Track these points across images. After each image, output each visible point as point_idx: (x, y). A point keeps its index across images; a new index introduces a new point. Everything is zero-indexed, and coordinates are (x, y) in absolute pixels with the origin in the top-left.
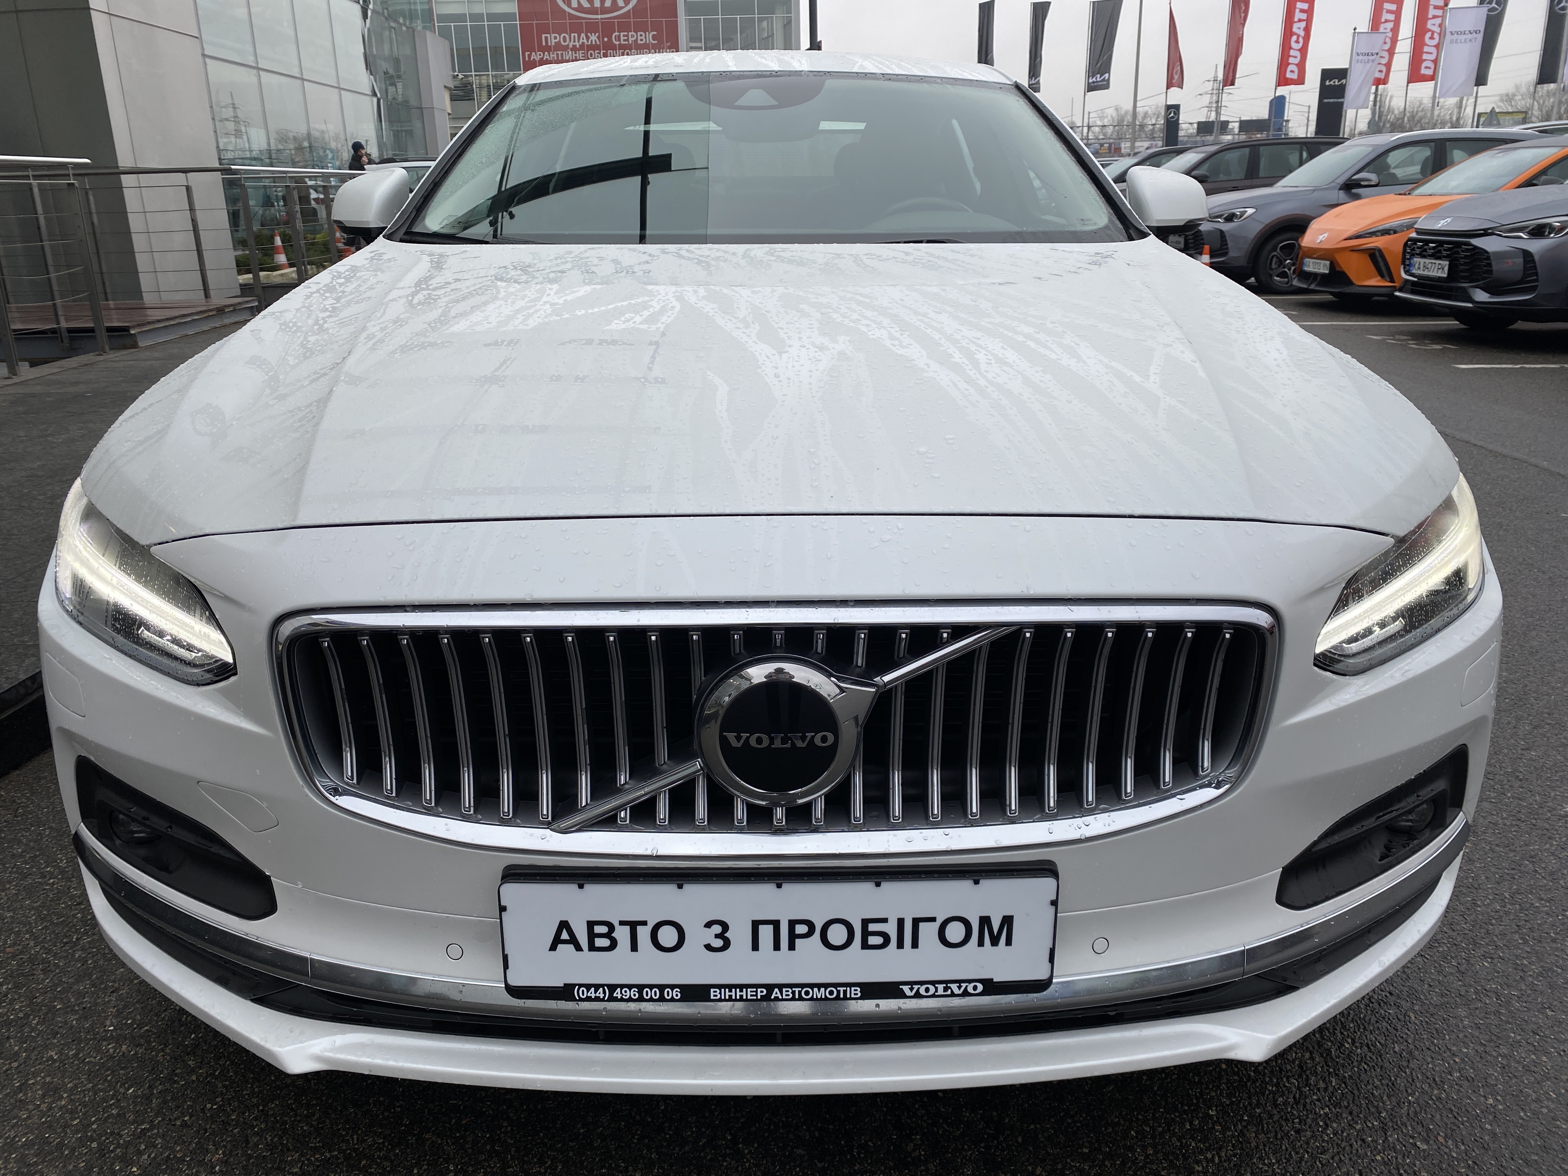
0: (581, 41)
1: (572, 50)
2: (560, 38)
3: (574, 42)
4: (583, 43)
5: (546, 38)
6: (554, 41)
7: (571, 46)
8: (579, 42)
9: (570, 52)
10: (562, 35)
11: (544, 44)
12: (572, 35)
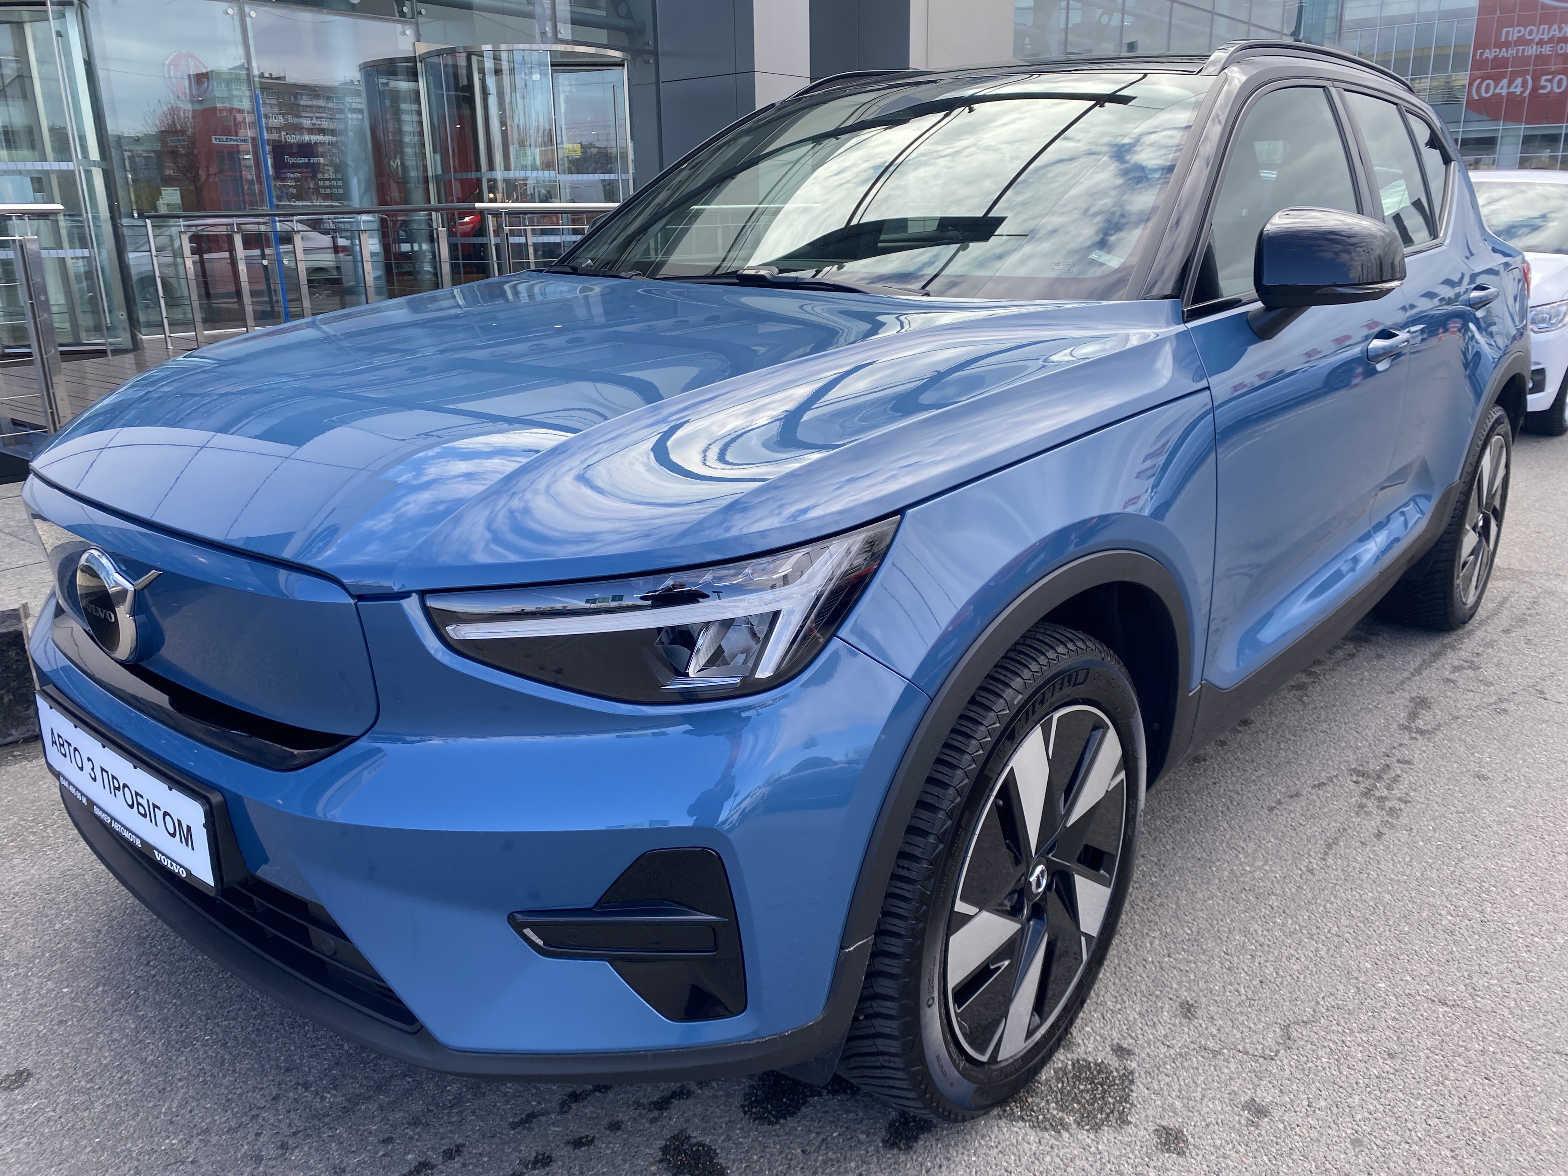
0: (1552, 33)
1: (1537, 44)
2: (1524, 31)
3: (1543, 34)
4: (1554, 36)
5: (1508, 33)
6: (1516, 35)
7: (1537, 40)
8: (1548, 33)
9: (1535, 47)
10: (1528, 29)
11: (1503, 39)
12: (1542, 27)
